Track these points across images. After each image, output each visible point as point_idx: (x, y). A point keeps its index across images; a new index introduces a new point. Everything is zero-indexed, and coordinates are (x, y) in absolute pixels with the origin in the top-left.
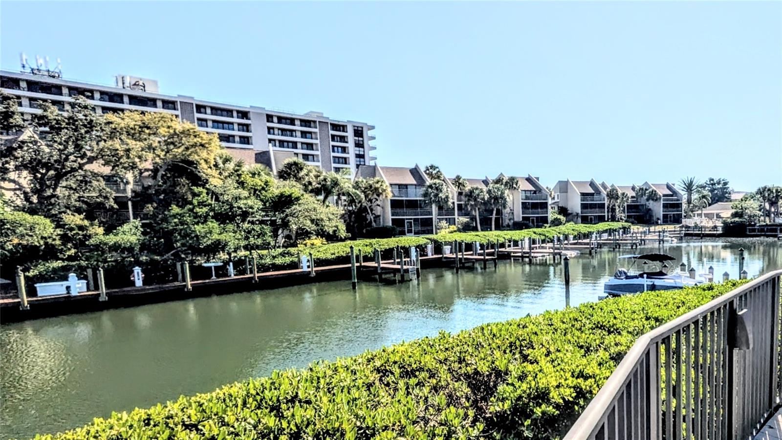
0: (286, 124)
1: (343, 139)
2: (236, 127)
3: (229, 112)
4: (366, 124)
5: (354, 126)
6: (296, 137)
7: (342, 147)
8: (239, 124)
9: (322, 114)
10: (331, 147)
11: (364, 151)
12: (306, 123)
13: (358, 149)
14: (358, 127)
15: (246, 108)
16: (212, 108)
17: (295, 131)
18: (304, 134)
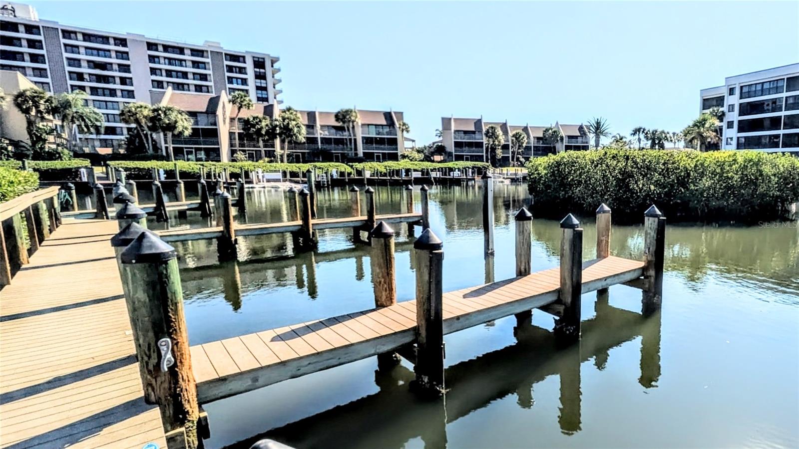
0: (173, 52)
1: (242, 70)
2: (113, 54)
3: (105, 39)
4: (268, 55)
5: (254, 57)
6: (186, 67)
7: (242, 79)
8: (117, 52)
9: (219, 43)
10: (226, 78)
11: (266, 84)
12: (195, 52)
13: (258, 81)
14: (259, 58)
15: (123, 35)
16: (84, 35)
17: (185, 61)
18: (195, 64)
